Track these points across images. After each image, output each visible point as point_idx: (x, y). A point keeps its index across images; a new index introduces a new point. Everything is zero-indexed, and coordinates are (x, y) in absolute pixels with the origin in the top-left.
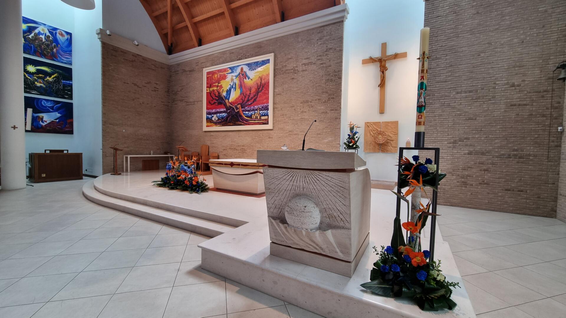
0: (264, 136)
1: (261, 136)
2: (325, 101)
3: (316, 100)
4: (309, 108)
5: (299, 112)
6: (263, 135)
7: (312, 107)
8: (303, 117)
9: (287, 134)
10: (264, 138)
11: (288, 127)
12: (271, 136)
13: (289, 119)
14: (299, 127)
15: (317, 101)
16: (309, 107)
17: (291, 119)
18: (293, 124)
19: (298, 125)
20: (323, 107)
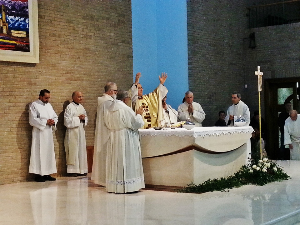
0: (18, 79)
1: (11, 78)
2: (115, 24)
3: (103, 19)
4: (95, 32)
5: (81, 36)
6: (14, 77)
7: (99, 30)
8: (87, 46)
9: (64, 78)
10: (16, 83)
11: (64, 63)
12: (32, 80)
13: (66, 46)
14: (82, 64)
15: (105, 21)
16: (95, 30)
17: (70, 46)
18: (73, 58)
19: (80, 61)
20: (113, 34)
